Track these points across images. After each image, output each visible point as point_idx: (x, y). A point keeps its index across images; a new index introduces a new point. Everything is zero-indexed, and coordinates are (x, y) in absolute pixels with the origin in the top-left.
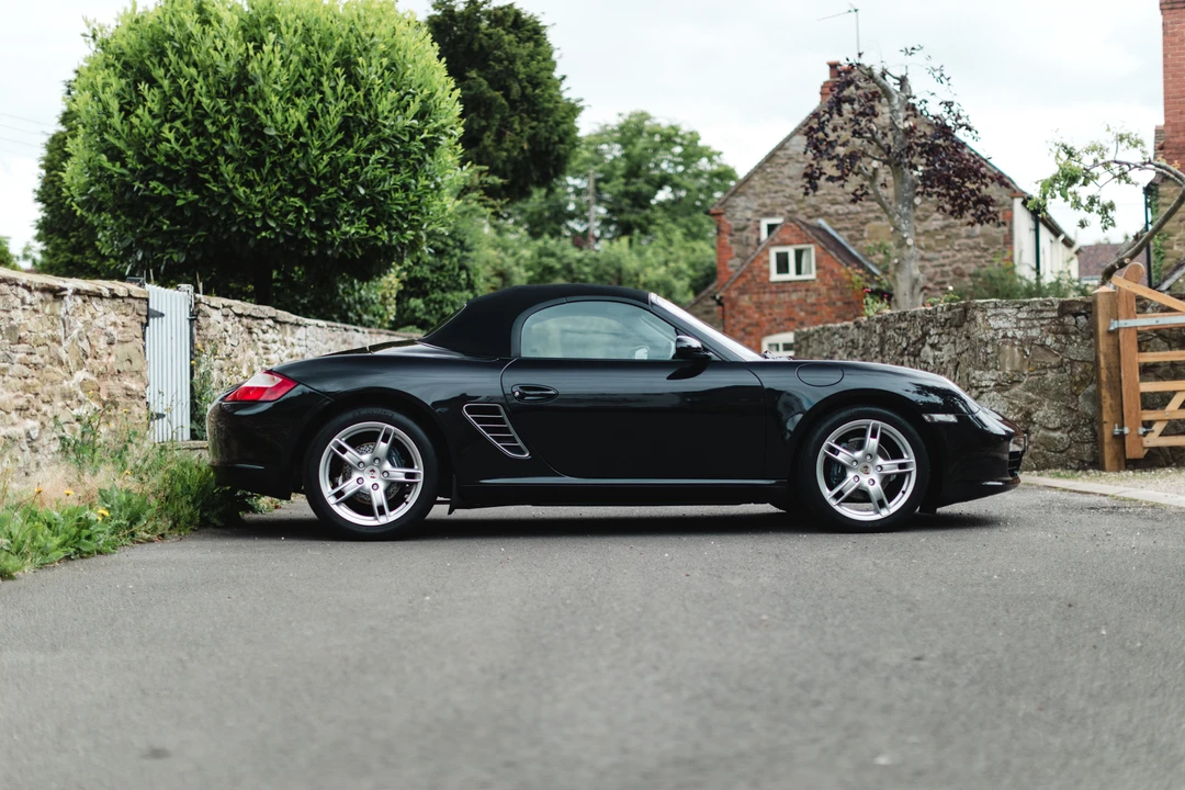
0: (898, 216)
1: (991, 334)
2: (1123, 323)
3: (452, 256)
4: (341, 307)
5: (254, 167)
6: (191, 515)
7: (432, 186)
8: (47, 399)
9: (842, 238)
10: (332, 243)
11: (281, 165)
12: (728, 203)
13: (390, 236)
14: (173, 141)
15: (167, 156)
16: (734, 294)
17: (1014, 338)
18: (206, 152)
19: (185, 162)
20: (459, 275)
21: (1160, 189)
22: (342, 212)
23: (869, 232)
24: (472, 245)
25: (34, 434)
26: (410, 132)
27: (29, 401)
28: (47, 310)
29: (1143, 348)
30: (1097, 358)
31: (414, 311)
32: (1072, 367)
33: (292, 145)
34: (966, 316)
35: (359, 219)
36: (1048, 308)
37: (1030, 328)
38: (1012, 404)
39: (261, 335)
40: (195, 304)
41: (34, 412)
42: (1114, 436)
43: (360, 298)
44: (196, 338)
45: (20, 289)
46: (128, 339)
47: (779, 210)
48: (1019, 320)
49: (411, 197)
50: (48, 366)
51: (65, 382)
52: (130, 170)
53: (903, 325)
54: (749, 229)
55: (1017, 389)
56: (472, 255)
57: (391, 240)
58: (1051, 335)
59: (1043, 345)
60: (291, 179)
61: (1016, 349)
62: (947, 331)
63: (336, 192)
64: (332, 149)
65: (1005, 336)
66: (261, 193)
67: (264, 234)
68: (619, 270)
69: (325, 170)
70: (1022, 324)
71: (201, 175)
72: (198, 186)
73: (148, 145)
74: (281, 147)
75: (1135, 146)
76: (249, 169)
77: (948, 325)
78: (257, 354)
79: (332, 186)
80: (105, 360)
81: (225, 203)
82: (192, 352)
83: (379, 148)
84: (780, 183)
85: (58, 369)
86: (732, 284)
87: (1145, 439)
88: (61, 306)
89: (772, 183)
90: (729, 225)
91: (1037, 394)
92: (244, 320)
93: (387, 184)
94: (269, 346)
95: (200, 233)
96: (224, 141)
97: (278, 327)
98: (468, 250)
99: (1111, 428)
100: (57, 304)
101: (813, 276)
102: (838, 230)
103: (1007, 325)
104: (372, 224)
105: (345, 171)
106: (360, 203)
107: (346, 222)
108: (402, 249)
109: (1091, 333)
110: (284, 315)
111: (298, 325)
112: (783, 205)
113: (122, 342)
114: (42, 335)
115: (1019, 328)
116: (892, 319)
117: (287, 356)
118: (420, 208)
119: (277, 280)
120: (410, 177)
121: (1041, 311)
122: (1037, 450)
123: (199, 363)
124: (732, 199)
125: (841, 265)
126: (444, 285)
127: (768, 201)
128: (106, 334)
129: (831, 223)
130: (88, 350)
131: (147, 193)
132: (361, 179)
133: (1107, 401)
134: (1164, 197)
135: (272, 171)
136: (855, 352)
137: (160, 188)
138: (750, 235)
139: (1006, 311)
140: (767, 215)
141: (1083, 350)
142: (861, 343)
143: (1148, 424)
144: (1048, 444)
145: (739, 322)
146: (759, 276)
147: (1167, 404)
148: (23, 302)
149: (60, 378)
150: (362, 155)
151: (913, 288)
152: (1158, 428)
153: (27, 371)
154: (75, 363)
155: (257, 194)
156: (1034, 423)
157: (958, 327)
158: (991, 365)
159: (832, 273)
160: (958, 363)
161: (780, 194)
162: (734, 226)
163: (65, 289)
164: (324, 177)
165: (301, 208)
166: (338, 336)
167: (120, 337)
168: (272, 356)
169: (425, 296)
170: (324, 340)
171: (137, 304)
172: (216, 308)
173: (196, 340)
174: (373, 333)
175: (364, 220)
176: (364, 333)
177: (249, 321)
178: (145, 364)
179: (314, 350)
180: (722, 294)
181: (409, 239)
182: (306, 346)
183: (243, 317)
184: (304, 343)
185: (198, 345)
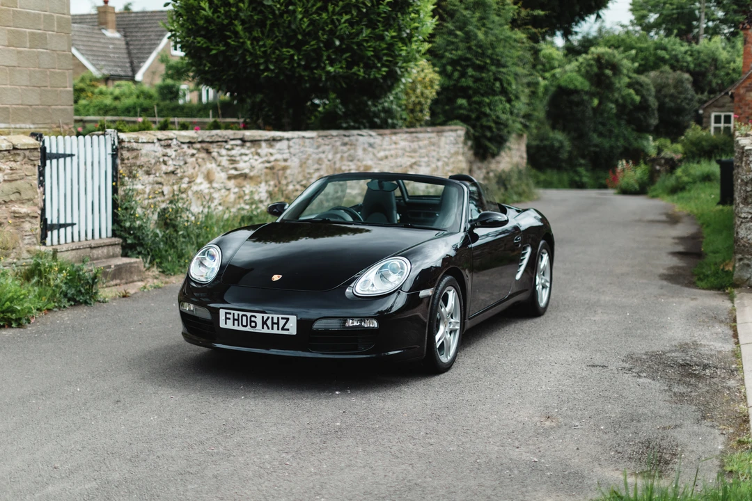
3: (489, 71)
5: (258, 27)
7: (404, 35)
10: (320, 79)
11: (277, 25)
13: (368, 73)
14: (207, 9)
15: (205, 19)
16: (742, 91)
18: (229, 17)
19: (216, 24)
20: (494, 84)
22: (324, 58)
24: (506, 62)
31: (461, 107)
33: (285, 11)
35: (340, 62)
39: (224, 152)
40: (120, 143)
43: (384, 108)
46: (19, 178)
49: (382, 44)
56: (505, 70)
57: (369, 75)
60: (286, 35)
63: (317, 44)
66: (263, 46)
67: (266, 74)
68: (715, 59)
69: (307, 30)
71: (226, 33)
72: (224, 40)
74: (277, 12)
76: (255, 29)
78: (219, 166)
79: (314, 39)
81: (240, 52)
82: (114, 177)
83: (350, 12)
86: (742, 83)
92: (198, 146)
93: (360, 37)
94: (238, 158)
96: (239, 10)
97: (248, 144)
98: (504, 66)
105: (322, 28)
106: (339, 51)
107: (328, 64)
110: (248, 134)
113: (8, 181)
117: (262, 163)
118: (392, 52)
120: (382, 30)
123: (123, 185)
126: (482, 91)
132: (338, 33)
135: (271, 30)
137: (202, 42)
145: (744, 112)
155: (260, 46)
164: (309, 34)
165: (292, 56)
166: (336, 141)
167: (6, 178)
168: (241, 165)
169: (468, 98)
170: (315, 146)
171: (27, 153)
172: (149, 142)
173: (120, 167)
174: (385, 134)
175: (344, 62)
176: (371, 136)
177: (204, 145)
178: (37, 194)
179: (300, 154)
180: (733, 91)
181: (382, 75)
182: (290, 153)
183: (194, 143)
184: (287, 151)
185: (121, 171)
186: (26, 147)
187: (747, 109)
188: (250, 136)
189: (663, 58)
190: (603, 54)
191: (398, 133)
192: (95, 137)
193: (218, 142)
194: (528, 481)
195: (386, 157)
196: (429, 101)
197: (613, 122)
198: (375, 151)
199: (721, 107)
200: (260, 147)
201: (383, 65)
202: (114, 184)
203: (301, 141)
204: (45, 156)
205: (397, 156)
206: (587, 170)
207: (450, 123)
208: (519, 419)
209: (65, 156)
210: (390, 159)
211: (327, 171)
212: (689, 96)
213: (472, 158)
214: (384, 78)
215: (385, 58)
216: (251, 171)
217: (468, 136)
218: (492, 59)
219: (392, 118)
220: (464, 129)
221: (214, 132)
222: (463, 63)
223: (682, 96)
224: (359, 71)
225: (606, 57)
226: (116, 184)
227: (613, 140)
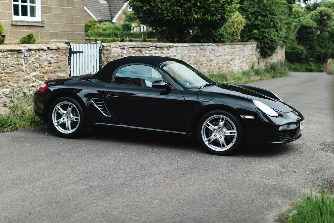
3: (268, 17)
8: (15, 82)
20: (270, 23)
27: (4, 84)
28: (14, 56)
31: (255, 34)
40: (103, 47)
41: (7, 86)
43: (220, 33)
46: (60, 61)
50: (15, 73)
51: (26, 76)
56: (275, 17)
63: (190, 5)
79: (189, 3)
80: (47, 68)
81: (156, 8)
82: (100, 62)
85: (21, 73)
88: (22, 55)
92: (136, 49)
97: (158, 49)
98: (275, 15)
100: (19, 54)
110: (159, 44)
111: (173, 47)
114: (11, 64)
126: (265, 27)
128: (47, 61)
130: (38, 66)
149: (22, 75)
154: (31, 70)
163: (22, 50)
166: (197, 48)
167: (55, 61)
169: (258, 29)
170: (188, 50)
171: (64, 51)
172: (115, 47)
173: (102, 58)
174: (220, 45)
175: (201, 13)
176: (213, 46)
177: (139, 49)
178: (68, 68)
179: (181, 53)
181: (218, 18)
182: (177, 53)
183: (135, 48)
184: (175, 52)
185: (103, 59)
186: (63, 48)
188: (159, 45)
190: (323, 10)
191: (226, 45)
192: (92, 44)
193: (145, 47)
194: (271, 193)
195: (220, 56)
196: (240, 31)
197: (327, 42)
198: (215, 53)
200: (164, 50)
201: (219, 14)
202: (100, 65)
203: (182, 48)
204: (71, 52)
205: (225, 55)
206: (314, 64)
207: (250, 41)
208: (270, 168)
209: (79, 52)
210: (222, 56)
211: (193, 61)
213: (260, 57)
214: (219, 20)
215: (220, 11)
217: (258, 47)
218: (270, 12)
219: (223, 38)
220: (256, 43)
221: (144, 43)
222: (256, 13)
224: (208, 17)
225: (325, 12)
226: (101, 65)
227: (326, 49)
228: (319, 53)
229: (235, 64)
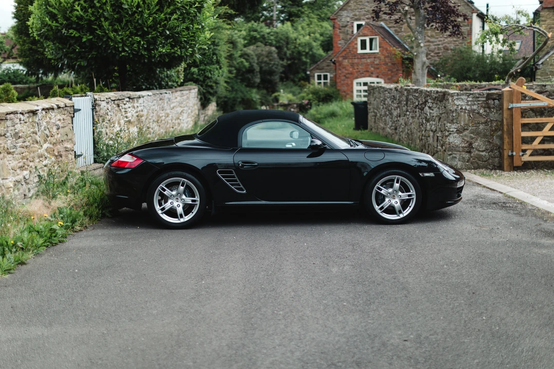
0: (417, 32)
1: (455, 107)
2: (515, 105)
4: (158, 80)
5: (117, 22)
6: (97, 213)
7: (200, 27)
8: (32, 160)
9: (391, 31)
10: (154, 57)
11: (130, 21)
12: (338, 14)
13: (181, 52)
14: (79, 10)
15: (77, 17)
16: (340, 59)
17: (466, 109)
18: (96, 16)
19: (86, 20)
20: (213, 57)
21: (541, 13)
22: (159, 42)
23: (404, 28)
24: (218, 43)
25: (27, 177)
26: (190, 4)
27: (24, 163)
28: (31, 120)
29: (524, 115)
30: (503, 120)
31: (193, 73)
32: (491, 123)
33: (135, 12)
34: (444, 98)
35: (167, 45)
36: (481, 96)
37: (473, 105)
38: (463, 139)
39: (124, 106)
40: (94, 101)
41: (26, 167)
42: (509, 156)
43: (167, 74)
44: (95, 118)
45: (19, 115)
46: (66, 125)
47: (362, 18)
48: (468, 101)
49: (190, 33)
50: (32, 145)
51: (39, 150)
52: (60, 24)
53: (417, 95)
54: (348, 26)
55: (466, 133)
56: (219, 48)
57: (181, 53)
58: (482, 108)
59: (478, 113)
60: (135, 28)
61: (466, 115)
62: (436, 102)
63: (156, 33)
64: (155, 13)
65: (461, 109)
66: (121, 35)
67: (123, 54)
68: (287, 38)
69: (151, 24)
70: (470, 103)
71: (93, 26)
72: (92, 32)
73: (68, 12)
74: (130, 13)
75: (525, 16)
76: (116, 24)
77: (436, 99)
78: (122, 115)
79: (154, 31)
80: (56, 137)
81: (105, 39)
82: (93, 123)
83: (176, 13)
84: (363, 4)
85: (36, 145)
86: (341, 54)
87: (522, 157)
88: (36, 117)
89: (359, 5)
90: (339, 24)
91: (475, 135)
93: (179, 29)
94: (127, 110)
95: (93, 53)
96: (104, 10)
97: (131, 101)
98: (217, 46)
99: (507, 153)
100: (35, 117)
101: (377, 51)
102: (390, 27)
103: (463, 103)
104: (173, 47)
105: (160, 23)
106: (167, 37)
107: (160, 47)
108: (187, 57)
109: (500, 107)
110: (132, 94)
111: (139, 97)
112: (364, 15)
113: (63, 127)
114: (29, 132)
115: (468, 105)
116: (412, 91)
117: (135, 113)
118: (195, 38)
119: (129, 71)
120: (189, 24)
121: (478, 97)
122: (474, 161)
123: (96, 129)
124: (340, 12)
125: (391, 46)
126: (206, 62)
127: (357, 13)
128: (56, 125)
129: (386, 24)
130: (49, 134)
131: (68, 34)
132: (167, 27)
133: (506, 140)
134: (542, 17)
135: (126, 25)
136: (395, 102)
137: (74, 33)
138: (348, 29)
139: (462, 97)
140: (357, 20)
141: (496, 115)
142: (398, 98)
143: (524, 151)
144: (480, 157)
145: (343, 72)
146: (352, 51)
147: (533, 141)
148: (20, 120)
149: (37, 149)
150: (168, 16)
151: (423, 66)
152: (529, 152)
153: (23, 150)
154: (43, 141)
155: (119, 35)
156: (473, 148)
157: (441, 101)
158: (455, 121)
159: (387, 50)
160: (440, 118)
161: (363, 10)
162: (341, 25)
163: (38, 110)
164: (150, 27)
165: (140, 41)
166: (158, 97)
167: (62, 125)
168: (129, 115)
170: (152, 101)
171: (69, 109)
172: (104, 100)
174: (173, 92)
176: (169, 93)
177: (118, 101)
178: (73, 135)
179: (147, 107)
180: (335, 59)
182: (144, 106)
183: (116, 100)
184: (143, 104)
185: (96, 120)
186: (69, 105)
187: (344, 70)
188: (133, 95)
189: (255, 37)
191: (177, 91)
193: (122, 99)
195: (173, 107)
198: (170, 104)
199: (321, 69)
200: (134, 102)
202: (93, 128)
203: (147, 98)
204: (74, 111)
209: (79, 110)
210: (175, 108)
212: (277, 63)
213: (200, 107)
216: (132, 118)
217: (200, 92)
220: (197, 88)
223: (272, 63)
227: (234, 93)
228: (226, 99)
229: (184, 118)
